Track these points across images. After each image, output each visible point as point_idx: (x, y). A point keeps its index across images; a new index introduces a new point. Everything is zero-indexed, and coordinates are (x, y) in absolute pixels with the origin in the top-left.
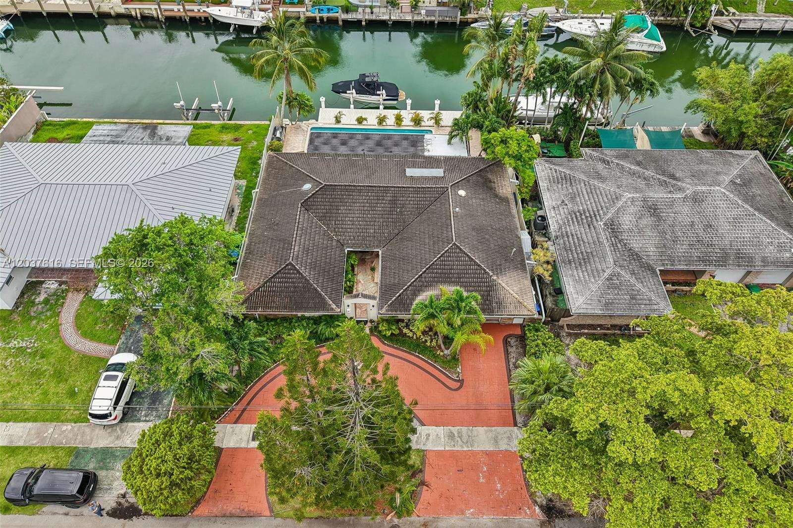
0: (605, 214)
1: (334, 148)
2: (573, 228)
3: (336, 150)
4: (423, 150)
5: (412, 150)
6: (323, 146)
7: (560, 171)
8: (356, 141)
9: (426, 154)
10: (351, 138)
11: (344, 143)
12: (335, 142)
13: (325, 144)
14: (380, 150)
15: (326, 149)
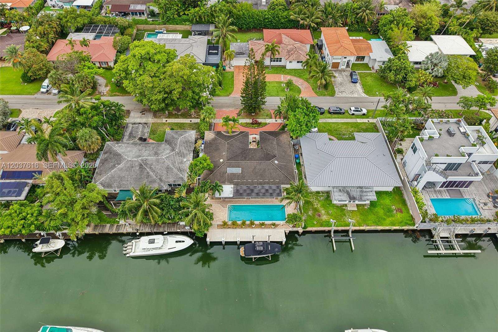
0: (174, 154)
1: (270, 187)
2: (186, 152)
3: (270, 186)
4: (234, 188)
5: (239, 188)
6: (275, 189)
7: (181, 174)
8: (262, 192)
9: (233, 186)
10: (264, 193)
11: (267, 190)
12: (271, 191)
13: (275, 190)
14: (251, 187)
15: (274, 187)
